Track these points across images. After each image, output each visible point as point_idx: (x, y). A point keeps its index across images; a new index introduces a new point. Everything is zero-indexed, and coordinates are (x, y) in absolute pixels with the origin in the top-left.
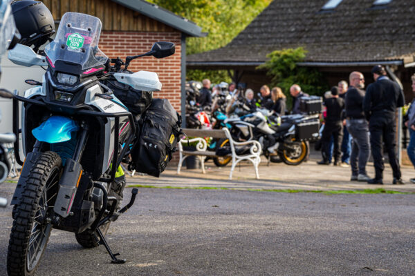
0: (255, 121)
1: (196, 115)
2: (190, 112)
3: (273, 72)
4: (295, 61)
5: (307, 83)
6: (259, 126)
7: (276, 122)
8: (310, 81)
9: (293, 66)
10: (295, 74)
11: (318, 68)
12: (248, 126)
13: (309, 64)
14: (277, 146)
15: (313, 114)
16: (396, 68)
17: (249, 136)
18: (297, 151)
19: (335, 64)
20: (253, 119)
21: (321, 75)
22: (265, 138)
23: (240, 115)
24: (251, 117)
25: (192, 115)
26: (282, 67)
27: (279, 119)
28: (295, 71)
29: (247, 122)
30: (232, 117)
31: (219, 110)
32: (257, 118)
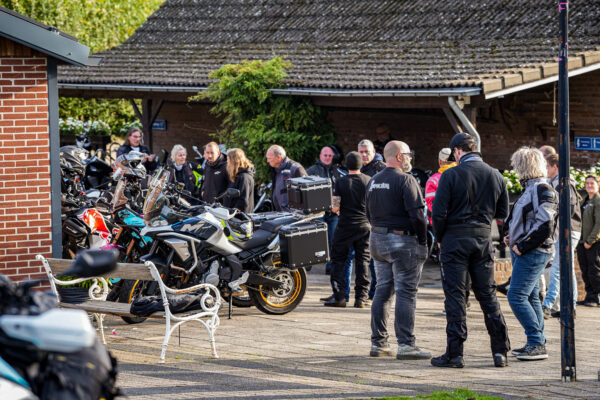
0: (201, 230)
1: (80, 216)
2: (68, 209)
3: (224, 107)
4: (268, 86)
5: (291, 130)
6: (210, 240)
7: (244, 232)
8: (297, 126)
9: (263, 95)
10: (268, 112)
11: (312, 99)
12: (189, 242)
13: (295, 91)
14: (245, 276)
15: (315, 212)
16: (468, 102)
17: (191, 260)
18: (285, 286)
19: (347, 93)
20: (197, 227)
21: (319, 111)
22: (221, 263)
23: (172, 220)
24: (193, 223)
25: (72, 215)
26: (243, 98)
27: (249, 226)
28: (268, 105)
29: (186, 233)
30: (156, 223)
31: (128, 206)
32: (207, 224)
